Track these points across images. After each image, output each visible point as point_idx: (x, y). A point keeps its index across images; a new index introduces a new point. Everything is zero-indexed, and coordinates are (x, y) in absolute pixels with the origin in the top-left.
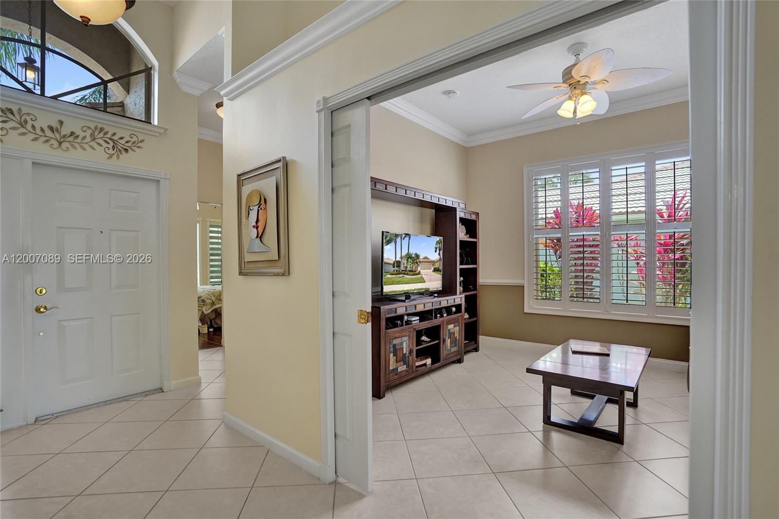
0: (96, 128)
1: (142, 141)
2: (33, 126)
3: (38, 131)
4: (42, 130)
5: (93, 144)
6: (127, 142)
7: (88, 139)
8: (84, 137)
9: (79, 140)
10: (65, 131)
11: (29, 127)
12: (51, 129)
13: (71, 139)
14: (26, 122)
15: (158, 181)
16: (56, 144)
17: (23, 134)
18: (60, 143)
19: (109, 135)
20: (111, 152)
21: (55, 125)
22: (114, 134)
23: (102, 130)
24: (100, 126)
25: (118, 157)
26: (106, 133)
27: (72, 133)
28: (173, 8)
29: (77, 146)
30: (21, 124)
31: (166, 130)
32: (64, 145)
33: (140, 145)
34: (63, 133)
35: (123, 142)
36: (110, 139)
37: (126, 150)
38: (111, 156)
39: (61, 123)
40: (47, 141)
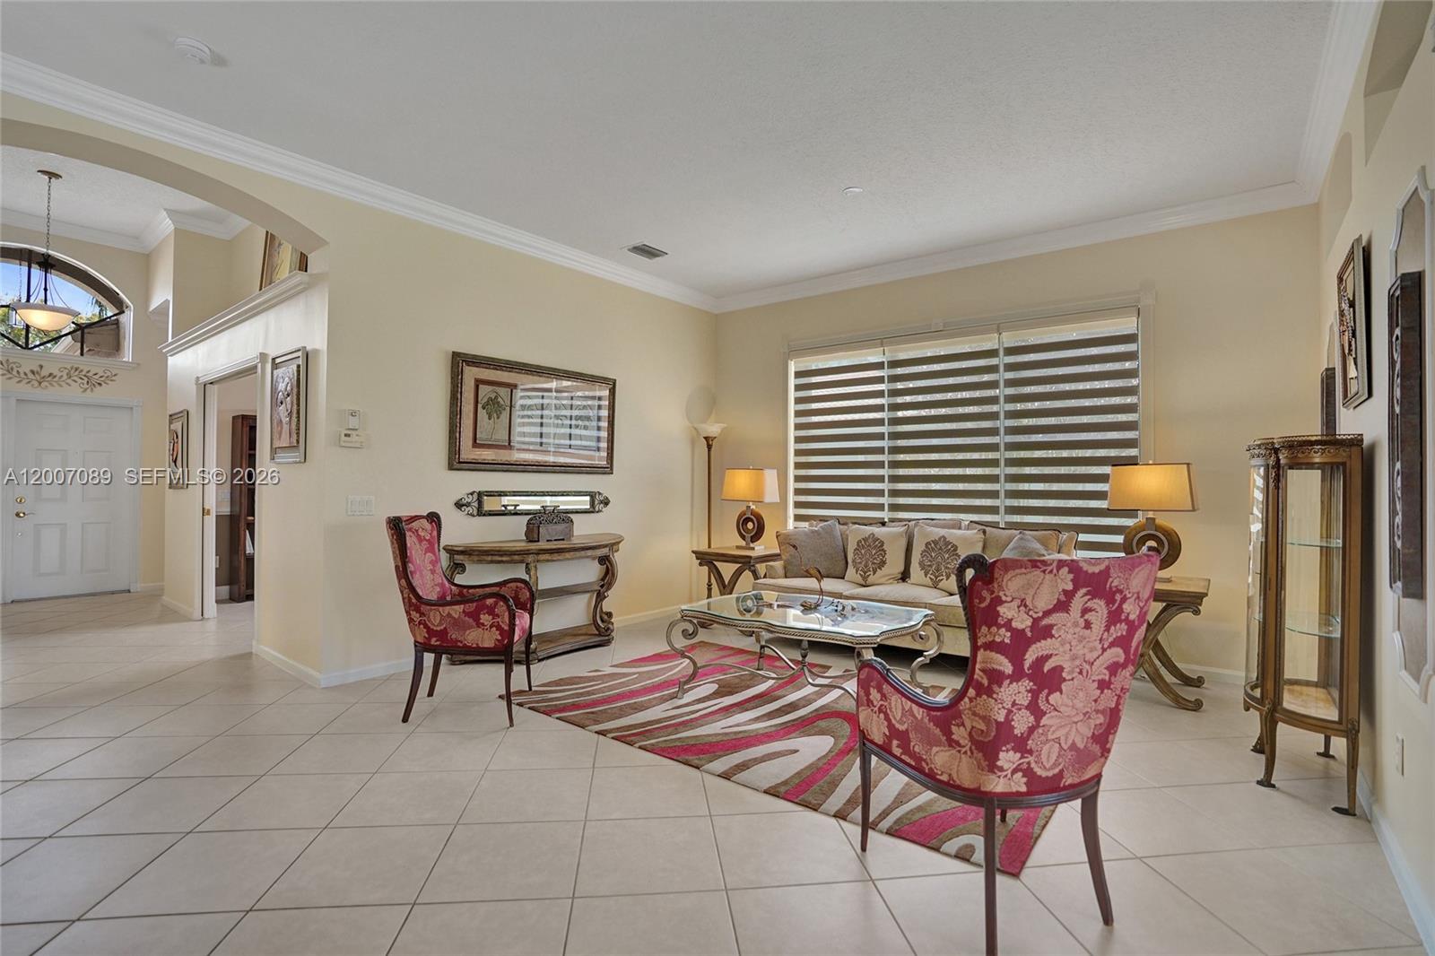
0: (72, 368)
1: (115, 375)
2: (18, 372)
3: (22, 375)
4: (25, 374)
5: (69, 381)
6: (101, 377)
7: (65, 377)
8: (62, 376)
9: (56, 379)
10: (45, 372)
11: (15, 373)
12: (33, 372)
13: (49, 379)
14: (12, 369)
15: (132, 408)
16: (36, 384)
17: (10, 378)
18: (40, 383)
19: (83, 373)
20: (86, 386)
21: (36, 369)
22: (88, 372)
23: (76, 369)
24: (76, 366)
25: (92, 390)
26: (82, 371)
27: (50, 375)
28: (148, 255)
29: (55, 384)
30: (8, 371)
31: (138, 364)
32: (43, 384)
33: (113, 378)
34: (42, 375)
35: (96, 377)
36: (85, 376)
37: (100, 384)
38: (86, 390)
39: (41, 367)
40: (29, 382)
